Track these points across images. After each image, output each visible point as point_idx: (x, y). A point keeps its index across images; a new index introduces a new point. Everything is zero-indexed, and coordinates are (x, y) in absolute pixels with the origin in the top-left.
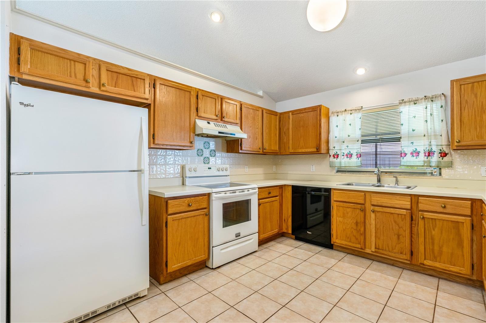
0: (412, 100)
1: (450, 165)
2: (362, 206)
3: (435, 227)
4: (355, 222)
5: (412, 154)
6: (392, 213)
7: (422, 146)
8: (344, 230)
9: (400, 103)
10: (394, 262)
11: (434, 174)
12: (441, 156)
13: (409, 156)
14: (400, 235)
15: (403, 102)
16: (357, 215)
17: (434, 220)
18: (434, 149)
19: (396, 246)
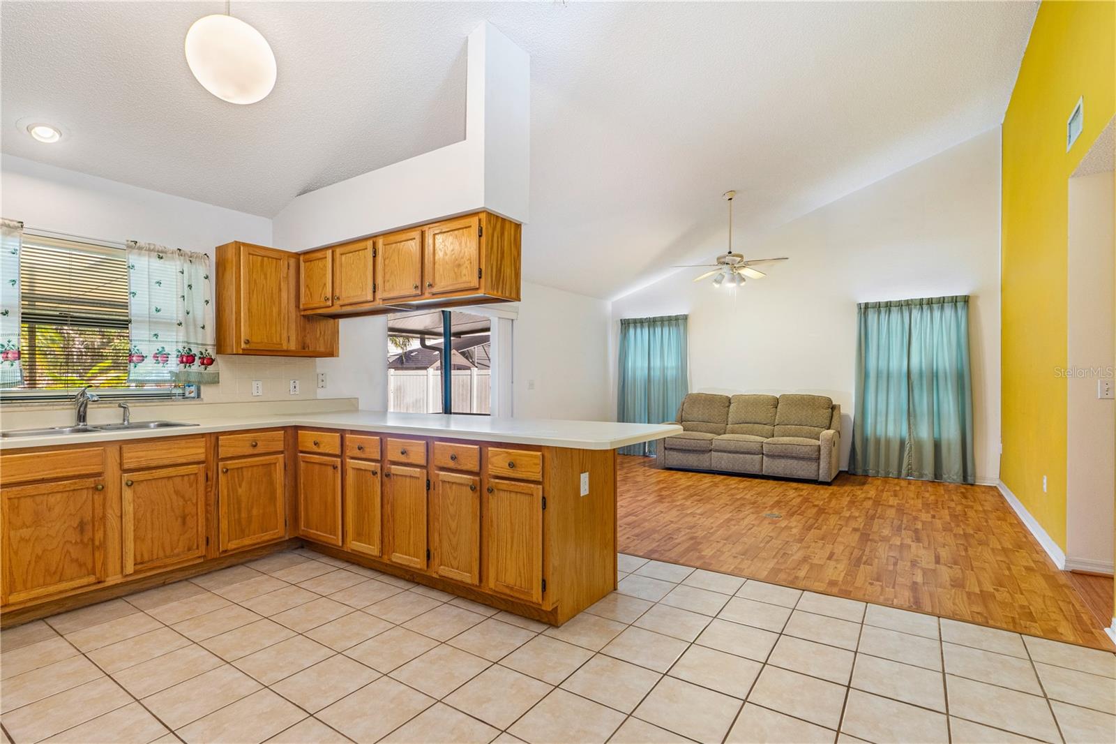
0: (155, 248)
1: (215, 380)
2: (96, 479)
3: (243, 480)
4: (76, 525)
5: (155, 357)
6: (169, 478)
7: (173, 343)
8: (38, 558)
9: (129, 247)
10: (164, 577)
11: (187, 395)
12: (203, 364)
13: (150, 361)
14: (188, 515)
15: (134, 245)
16: (84, 504)
17: (240, 471)
18: (195, 351)
19: (179, 540)
